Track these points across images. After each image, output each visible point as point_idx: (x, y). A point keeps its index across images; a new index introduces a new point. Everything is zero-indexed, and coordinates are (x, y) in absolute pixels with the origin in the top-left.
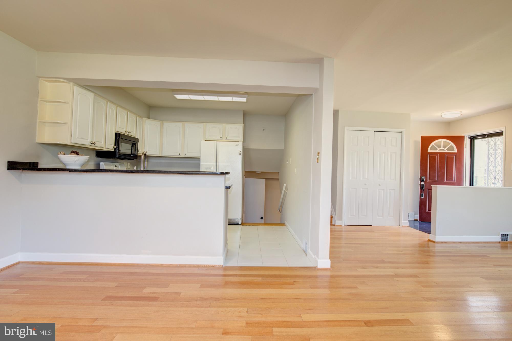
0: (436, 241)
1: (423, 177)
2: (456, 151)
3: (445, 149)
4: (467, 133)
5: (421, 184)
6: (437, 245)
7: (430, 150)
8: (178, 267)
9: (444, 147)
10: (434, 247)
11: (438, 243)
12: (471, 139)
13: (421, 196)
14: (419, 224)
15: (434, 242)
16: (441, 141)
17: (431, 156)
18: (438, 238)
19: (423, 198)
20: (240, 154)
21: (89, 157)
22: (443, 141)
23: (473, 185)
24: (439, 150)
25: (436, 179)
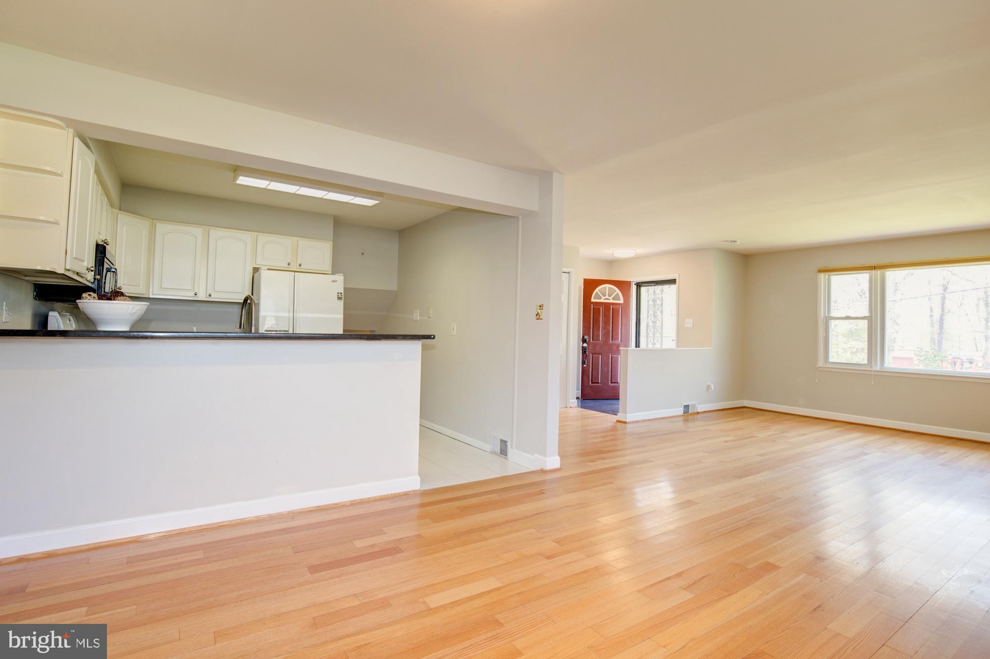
0: (627, 421)
1: (586, 337)
2: (621, 301)
3: (611, 298)
4: (634, 279)
5: (583, 347)
6: (628, 426)
7: (594, 299)
8: (348, 506)
9: (610, 296)
10: (625, 429)
11: (629, 423)
12: (637, 286)
13: (583, 363)
14: (581, 402)
15: (625, 423)
16: (606, 287)
17: (595, 307)
18: (630, 417)
19: (585, 366)
20: (339, 298)
21: (148, 304)
22: (609, 288)
23: (639, 347)
24: (604, 299)
25: (601, 340)
